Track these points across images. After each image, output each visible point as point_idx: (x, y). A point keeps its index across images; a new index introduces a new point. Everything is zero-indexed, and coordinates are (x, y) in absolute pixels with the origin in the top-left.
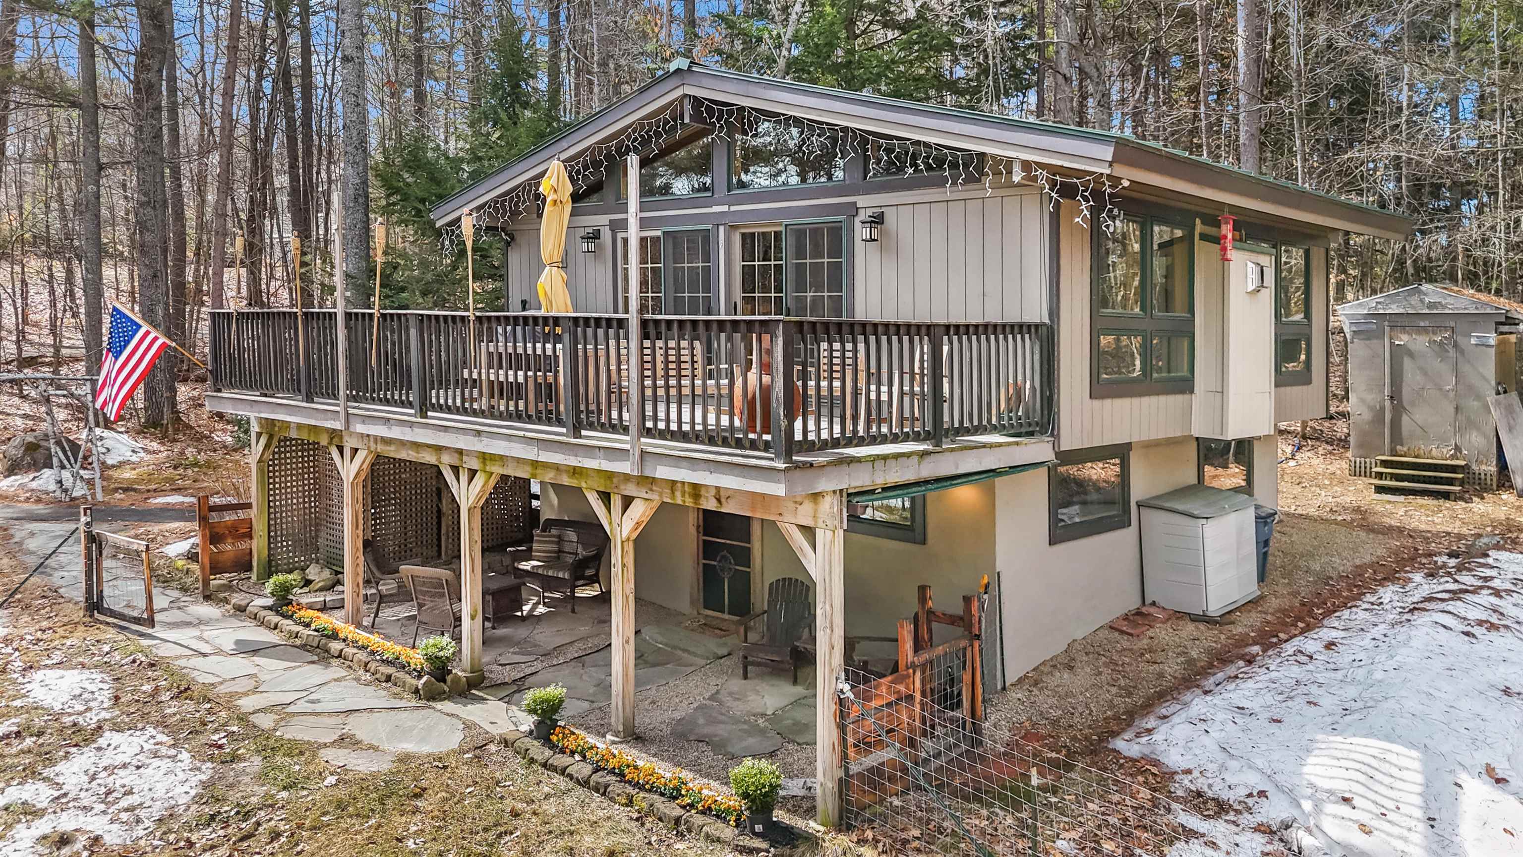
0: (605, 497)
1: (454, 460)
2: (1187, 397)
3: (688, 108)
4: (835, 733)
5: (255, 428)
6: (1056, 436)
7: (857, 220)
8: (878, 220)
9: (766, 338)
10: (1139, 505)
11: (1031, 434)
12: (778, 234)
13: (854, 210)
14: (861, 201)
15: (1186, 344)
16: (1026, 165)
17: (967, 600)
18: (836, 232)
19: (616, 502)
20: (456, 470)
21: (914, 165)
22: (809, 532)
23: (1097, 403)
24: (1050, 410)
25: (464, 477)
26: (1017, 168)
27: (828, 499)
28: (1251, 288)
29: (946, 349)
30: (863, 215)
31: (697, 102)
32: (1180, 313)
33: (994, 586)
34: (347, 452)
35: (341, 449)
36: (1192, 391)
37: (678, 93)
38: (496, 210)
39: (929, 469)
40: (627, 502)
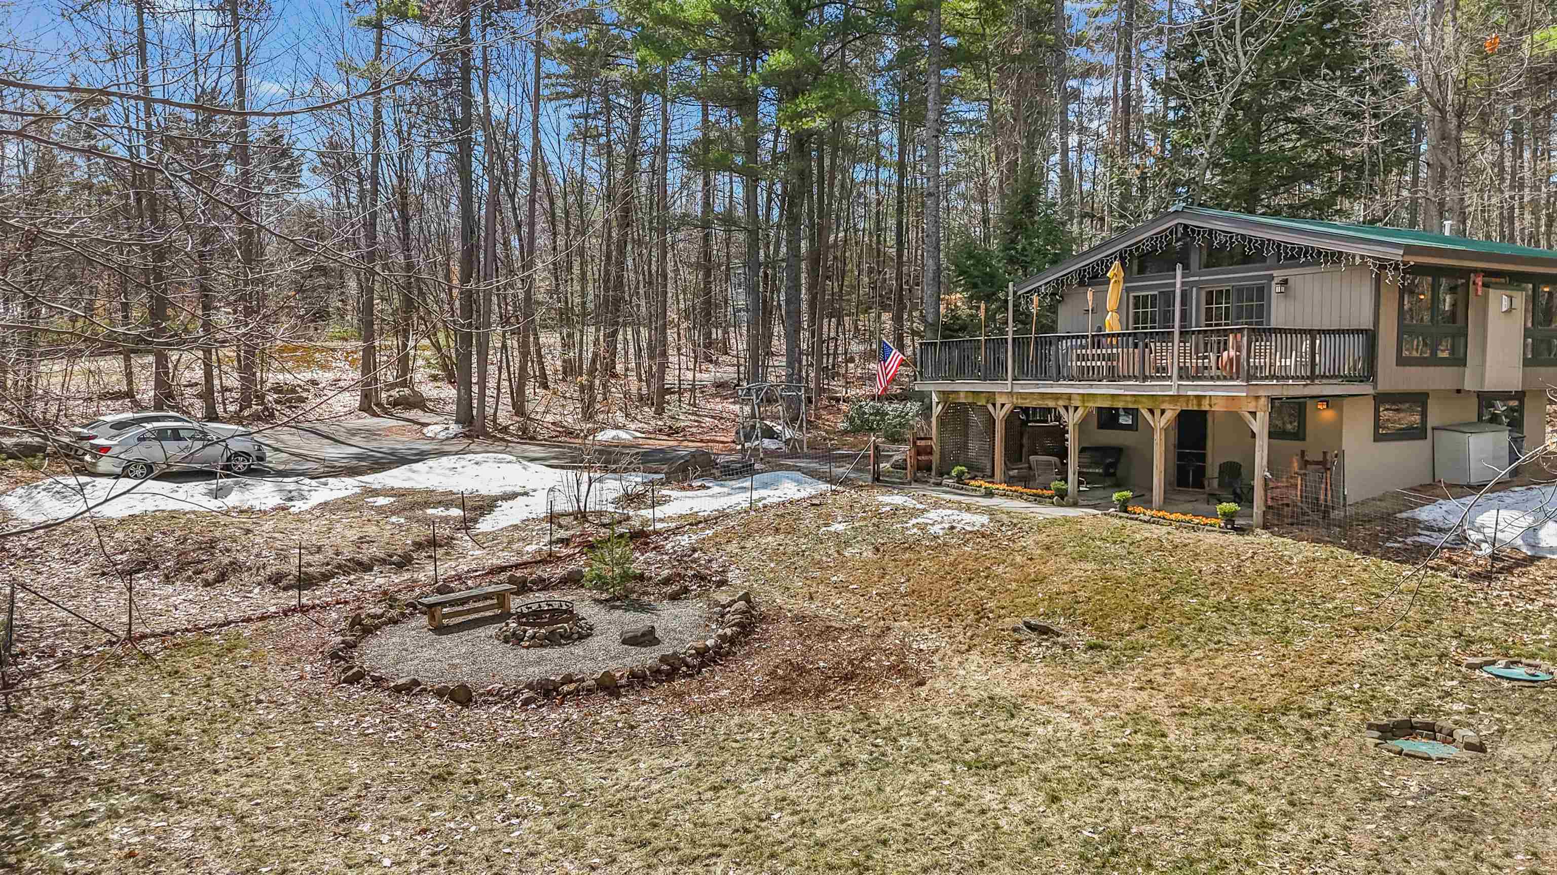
0: (1152, 411)
1: (1066, 403)
2: (1461, 369)
3: (1181, 229)
4: (1263, 492)
5: (935, 399)
6: (1375, 382)
7: (1273, 283)
8: (1285, 282)
9: (1239, 335)
10: (1433, 429)
11: (1362, 381)
12: (1228, 291)
13: (1272, 277)
14: (1275, 273)
15: (1462, 340)
16: (1362, 257)
17: (1325, 453)
18: (1261, 289)
19: (1157, 413)
20: (1066, 408)
21: (1305, 256)
22: (1254, 414)
23: (1401, 368)
24: (1372, 367)
25: (1071, 410)
26: (1357, 258)
27: (1263, 399)
28: (1504, 309)
29: (1318, 342)
30: (1276, 280)
31: (1186, 227)
32: (1460, 323)
33: (1341, 455)
34: (998, 406)
35: (994, 405)
36: (1465, 365)
37: (1176, 222)
38: (1057, 284)
39: (1308, 391)
40: (1163, 412)
